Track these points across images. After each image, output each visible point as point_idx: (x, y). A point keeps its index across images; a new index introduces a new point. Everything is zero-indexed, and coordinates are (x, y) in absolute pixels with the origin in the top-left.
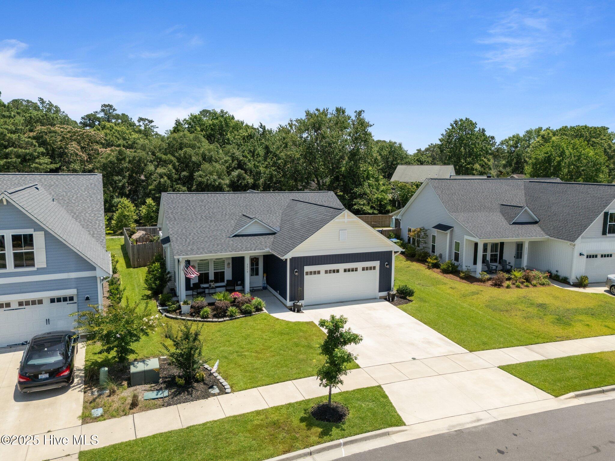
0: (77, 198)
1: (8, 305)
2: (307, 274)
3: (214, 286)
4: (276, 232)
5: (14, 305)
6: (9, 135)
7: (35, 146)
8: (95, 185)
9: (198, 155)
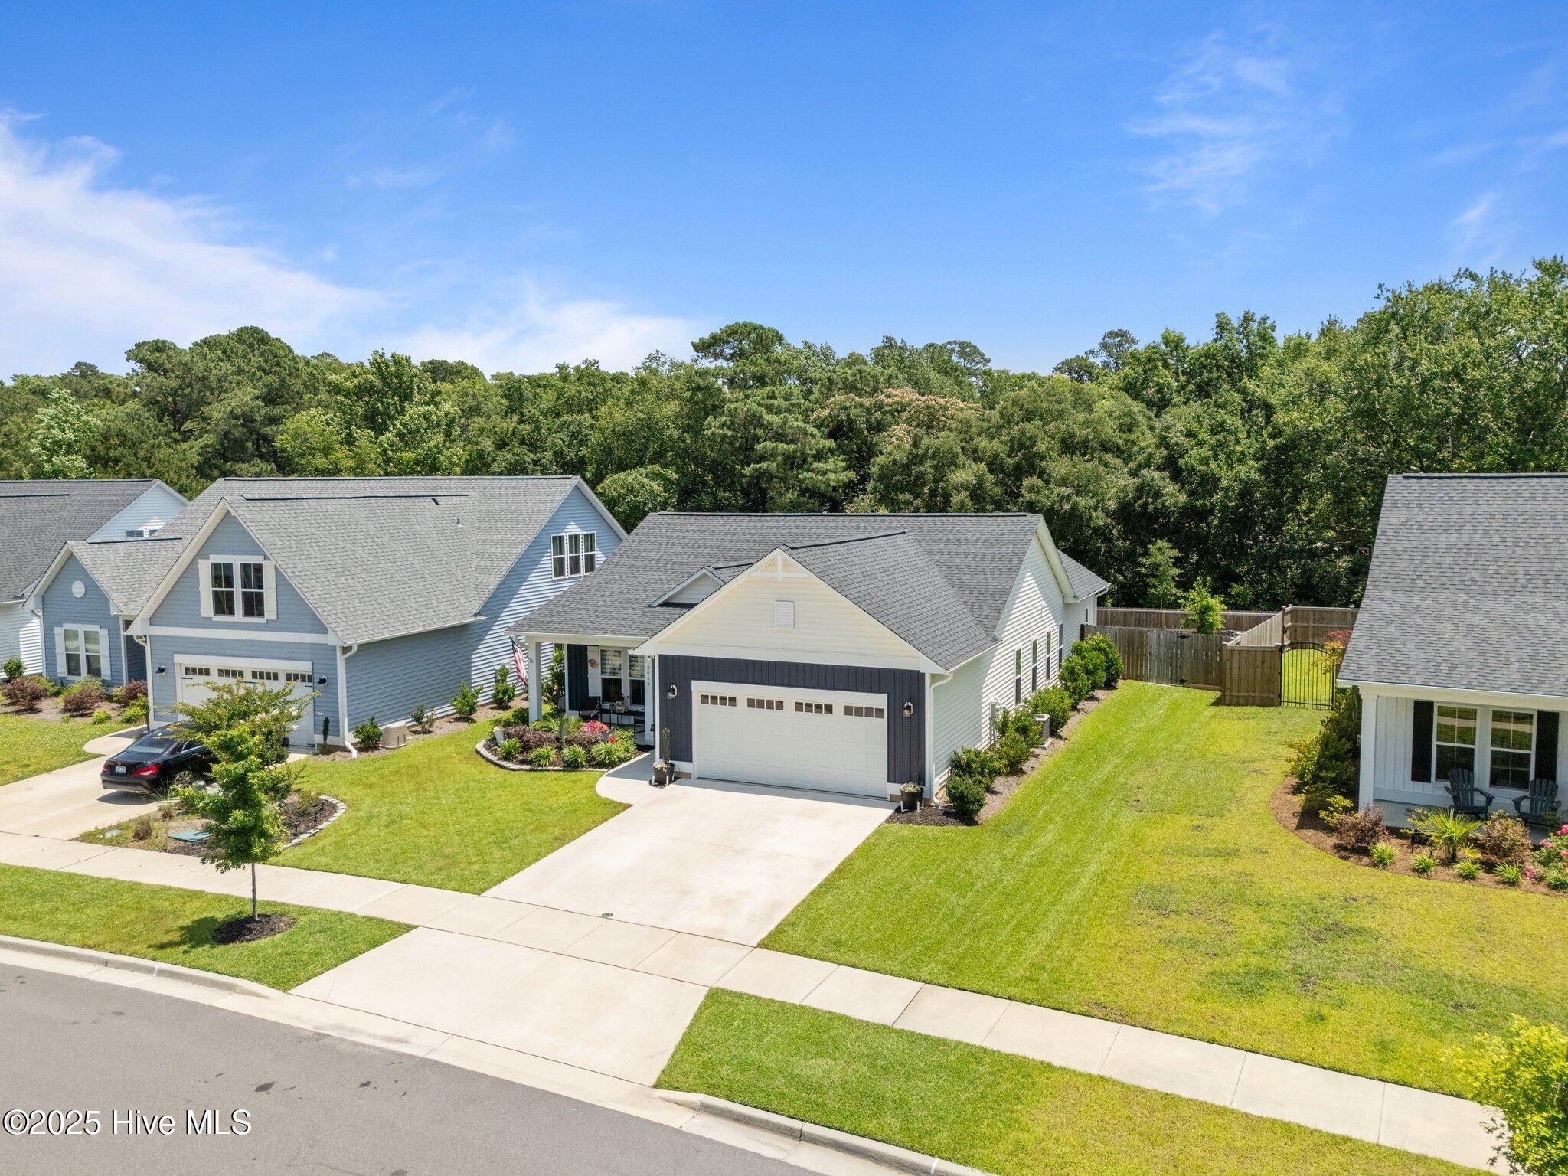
1: (241, 674)
2: (705, 700)
3: (622, 709)
5: (248, 676)
6: (769, 418)
7: (814, 436)
9: (1052, 436)
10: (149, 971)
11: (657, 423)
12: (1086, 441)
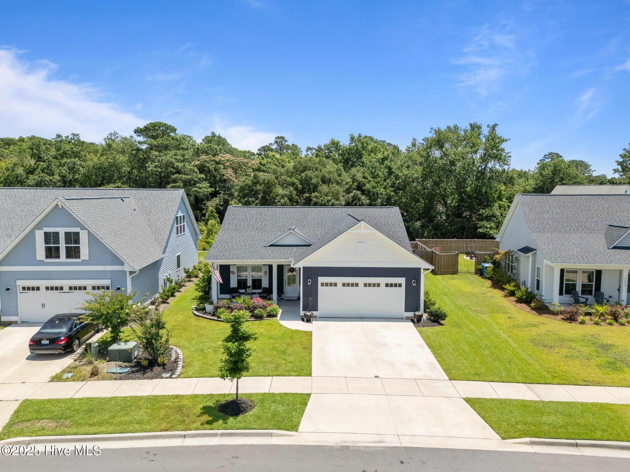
0: (156, 209)
1: (62, 288)
2: (322, 285)
3: (250, 292)
4: (312, 243)
5: (66, 289)
6: (177, 164)
7: (196, 173)
8: (175, 199)
9: (318, 177)
10: (215, 435)
11: (119, 164)
12: (330, 179)
